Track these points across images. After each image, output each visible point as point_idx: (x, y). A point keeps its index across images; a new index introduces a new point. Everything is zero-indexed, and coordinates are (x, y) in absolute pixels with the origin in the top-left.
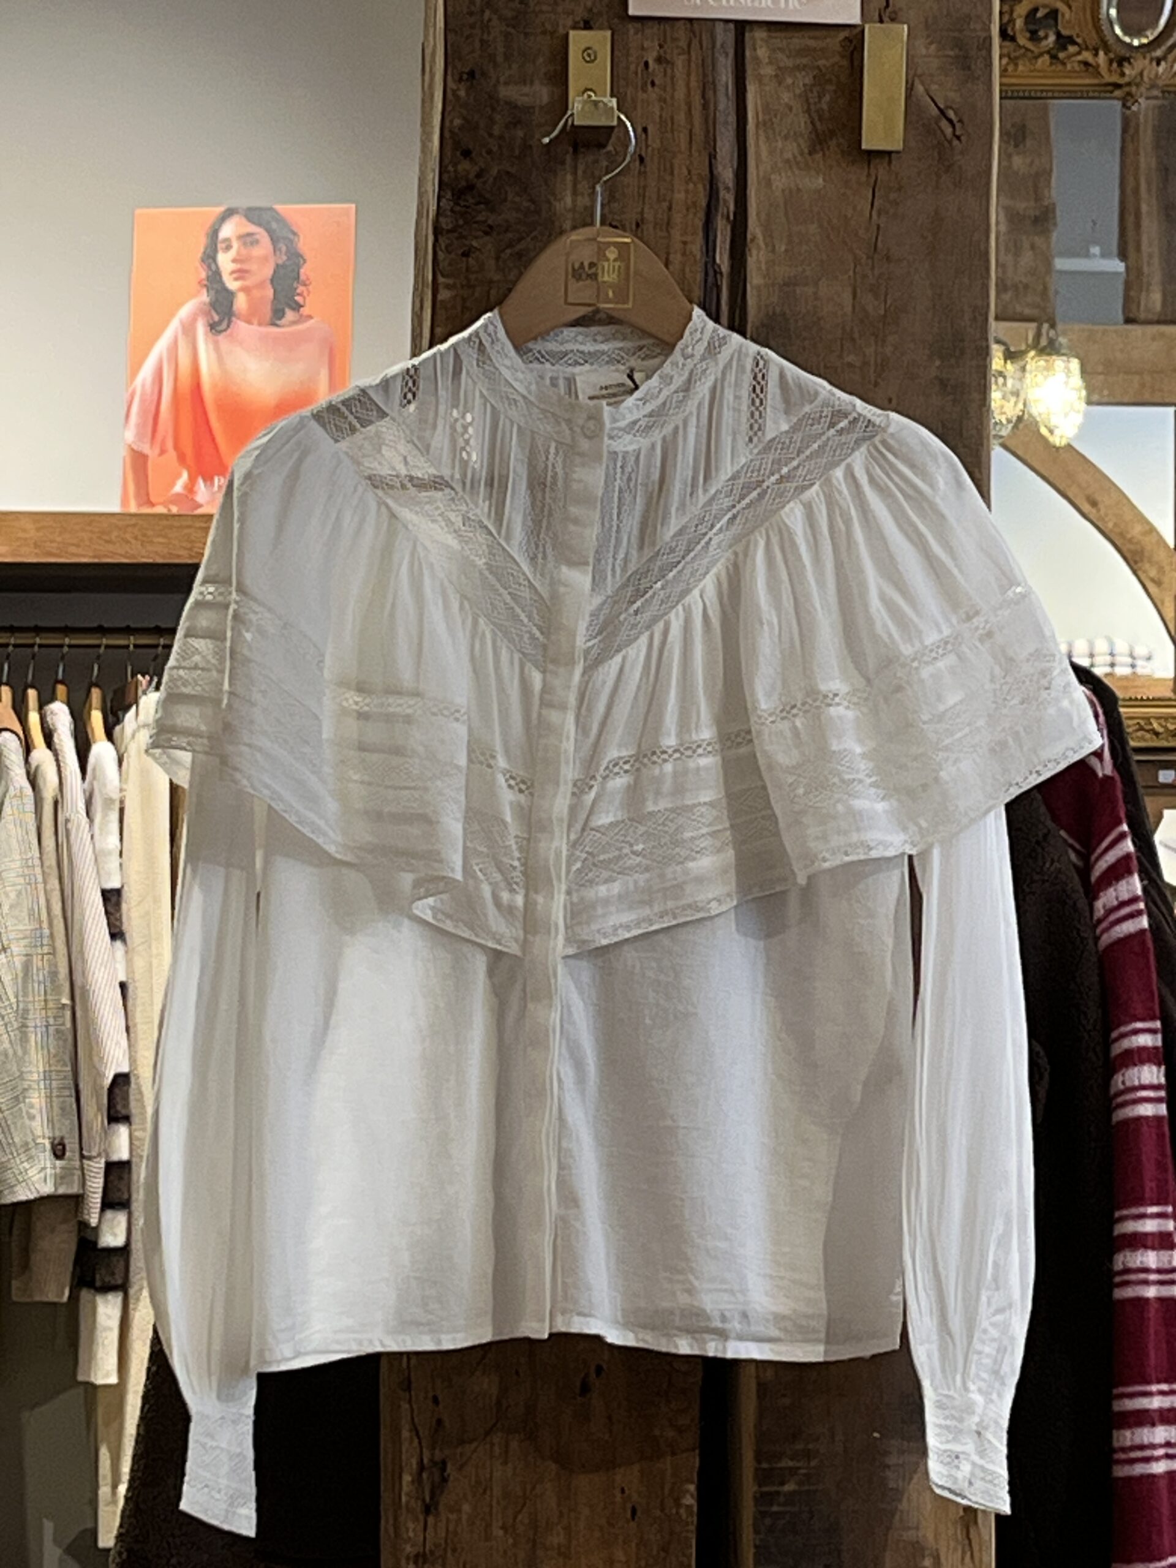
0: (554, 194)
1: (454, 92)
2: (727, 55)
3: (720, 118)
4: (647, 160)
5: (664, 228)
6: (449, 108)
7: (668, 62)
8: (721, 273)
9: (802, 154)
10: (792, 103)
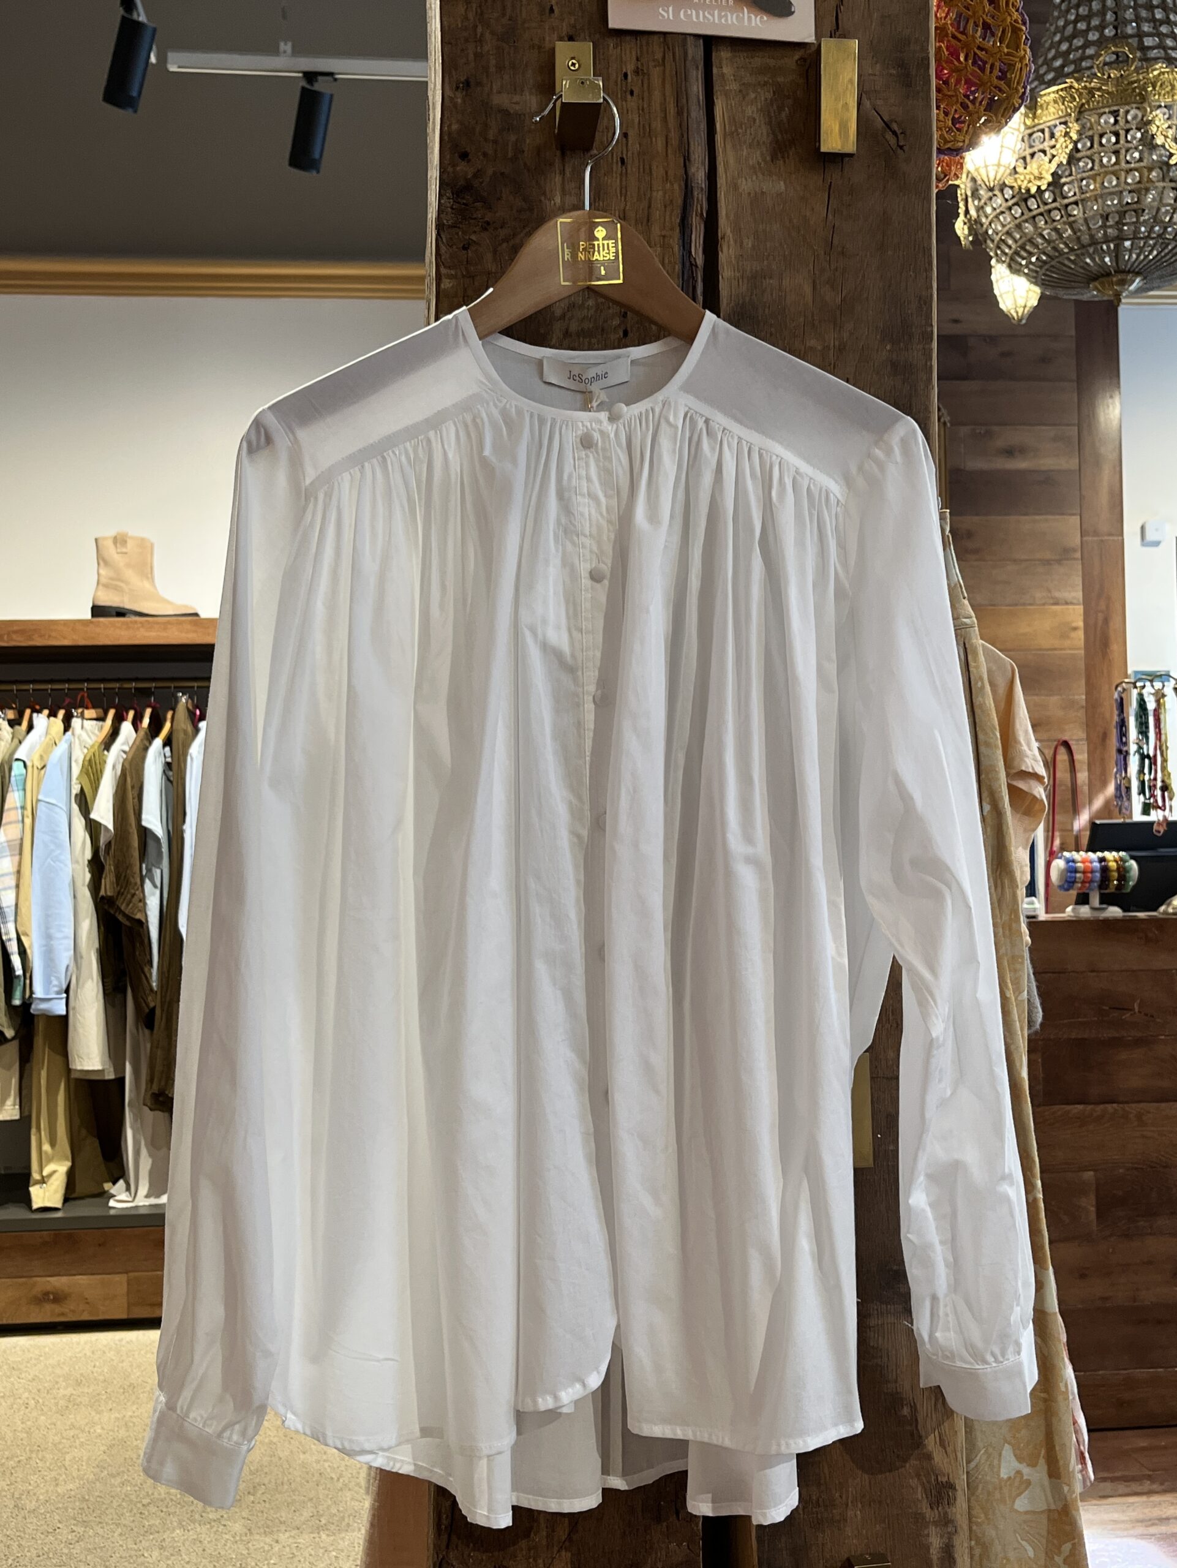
0: (544, 194)
1: (451, 99)
2: (697, 68)
3: (693, 126)
4: (629, 162)
5: (645, 223)
6: (445, 112)
7: (644, 74)
8: (696, 266)
9: (764, 160)
10: (755, 115)
